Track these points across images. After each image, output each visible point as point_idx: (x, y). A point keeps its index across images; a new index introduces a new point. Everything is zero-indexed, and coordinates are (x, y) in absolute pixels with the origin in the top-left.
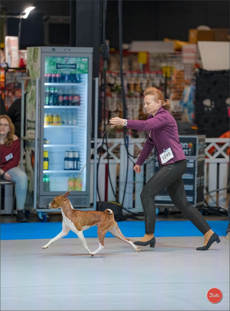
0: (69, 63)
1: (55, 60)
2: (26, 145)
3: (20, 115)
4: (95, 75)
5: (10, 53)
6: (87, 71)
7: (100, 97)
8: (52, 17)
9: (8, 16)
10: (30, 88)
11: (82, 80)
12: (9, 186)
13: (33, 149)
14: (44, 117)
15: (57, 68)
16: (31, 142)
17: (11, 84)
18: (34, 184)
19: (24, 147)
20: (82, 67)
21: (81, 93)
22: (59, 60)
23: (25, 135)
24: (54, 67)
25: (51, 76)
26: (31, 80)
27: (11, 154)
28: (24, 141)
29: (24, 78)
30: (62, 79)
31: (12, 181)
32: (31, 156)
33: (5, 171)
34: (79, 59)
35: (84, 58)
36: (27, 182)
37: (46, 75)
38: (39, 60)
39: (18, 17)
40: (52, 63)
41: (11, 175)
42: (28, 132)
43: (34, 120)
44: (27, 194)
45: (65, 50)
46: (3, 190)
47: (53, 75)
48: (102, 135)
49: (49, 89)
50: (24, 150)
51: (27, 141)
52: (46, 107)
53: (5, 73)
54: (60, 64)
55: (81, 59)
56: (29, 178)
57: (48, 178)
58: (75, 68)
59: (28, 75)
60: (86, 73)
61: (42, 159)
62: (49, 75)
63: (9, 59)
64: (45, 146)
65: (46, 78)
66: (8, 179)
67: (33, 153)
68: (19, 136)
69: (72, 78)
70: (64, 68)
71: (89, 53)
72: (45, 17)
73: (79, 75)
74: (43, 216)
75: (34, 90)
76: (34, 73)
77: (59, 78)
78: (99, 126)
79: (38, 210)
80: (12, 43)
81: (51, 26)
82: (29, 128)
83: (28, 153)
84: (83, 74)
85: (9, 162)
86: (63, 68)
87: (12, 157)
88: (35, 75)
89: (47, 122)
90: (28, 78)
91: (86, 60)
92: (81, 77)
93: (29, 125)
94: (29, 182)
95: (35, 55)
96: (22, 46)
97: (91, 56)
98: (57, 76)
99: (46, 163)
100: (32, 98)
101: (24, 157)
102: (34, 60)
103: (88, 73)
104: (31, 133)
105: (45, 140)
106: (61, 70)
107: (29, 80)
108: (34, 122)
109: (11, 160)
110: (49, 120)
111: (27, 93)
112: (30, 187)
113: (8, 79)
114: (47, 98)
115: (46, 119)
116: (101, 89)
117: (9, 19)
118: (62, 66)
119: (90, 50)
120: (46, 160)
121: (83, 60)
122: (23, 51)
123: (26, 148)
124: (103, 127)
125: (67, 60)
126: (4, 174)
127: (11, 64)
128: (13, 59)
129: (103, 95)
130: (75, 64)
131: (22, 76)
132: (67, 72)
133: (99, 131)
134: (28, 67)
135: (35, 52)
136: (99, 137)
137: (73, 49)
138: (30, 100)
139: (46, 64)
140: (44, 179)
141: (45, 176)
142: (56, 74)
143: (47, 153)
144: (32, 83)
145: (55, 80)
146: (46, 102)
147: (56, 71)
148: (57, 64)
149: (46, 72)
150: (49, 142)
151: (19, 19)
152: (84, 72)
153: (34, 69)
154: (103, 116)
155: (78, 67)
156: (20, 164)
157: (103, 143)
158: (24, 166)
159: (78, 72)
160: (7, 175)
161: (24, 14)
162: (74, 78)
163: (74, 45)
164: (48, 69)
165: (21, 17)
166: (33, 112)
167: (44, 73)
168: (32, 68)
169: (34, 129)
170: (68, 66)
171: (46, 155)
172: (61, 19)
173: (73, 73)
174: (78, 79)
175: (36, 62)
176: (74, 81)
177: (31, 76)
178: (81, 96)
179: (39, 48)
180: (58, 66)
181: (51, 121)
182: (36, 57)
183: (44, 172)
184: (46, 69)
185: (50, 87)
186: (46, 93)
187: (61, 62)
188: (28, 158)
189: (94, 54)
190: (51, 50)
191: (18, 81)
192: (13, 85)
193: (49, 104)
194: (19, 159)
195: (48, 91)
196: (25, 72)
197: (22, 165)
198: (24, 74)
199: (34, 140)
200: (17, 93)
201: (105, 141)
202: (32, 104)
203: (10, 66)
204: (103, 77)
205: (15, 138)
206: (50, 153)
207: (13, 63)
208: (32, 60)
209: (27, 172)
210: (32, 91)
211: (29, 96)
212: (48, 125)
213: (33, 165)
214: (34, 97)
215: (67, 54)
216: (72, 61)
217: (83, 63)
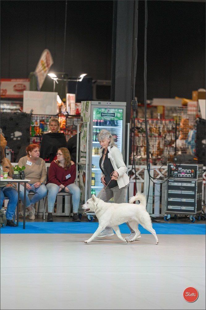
0: (110, 112)
1: (100, 110)
2: (80, 168)
3: (76, 148)
4: (127, 121)
5: (69, 105)
6: (122, 118)
7: (131, 136)
8: (99, 81)
9: (69, 80)
10: (83, 129)
11: (118, 124)
12: (68, 196)
13: (85, 171)
14: (92, 149)
15: (102, 116)
16: (83, 166)
17: (70, 126)
18: (85, 195)
19: (79, 170)
20: (119, 115)
21: (118, 133)
22: (103, 110)
23: (79, 161)
24: (100, 115)
25: (98, 121)
26: (84, 124)
27: (70, 175)
28: (79, 165)
29: (79, 122)
30: (105, 123)
31: (70, 193)
32: (83, 176)
33: (65, 186)
34: (116, 110)
35: (120, 109)
36: (80, 194)
37: (94, 121)
38: (89, 110)
39: (76, 80)
40: (98, 112)
41: (69, 189)
42: (81, 159)
43: (85, 151)
44: (80, 202)
45: (107, 103)
46: (64, 199)
47: (99, 121)
48: (132, 162)
49: (96, 131)
50: (78, 172)
51: (81, 165)
52: (93, 142)
53: (66, 119)
54: (104, 113)
55: (118, 110)
56: (81, 191)
57: (94, 191)
58: (114, 116)
59: (82, 120)
60: (121, 119)
61: (91, 178)
62: (96, 121)
63: (69, 109)
64: (93, 169)
65: (94, 122)
66: (68, 192)
67: (84, 174)
68: (75, 162)
69: (112, 123)
70: (107, 116)
71: (124, 106)
72: (93, 81)
73: (117, 121)
74: (91, 218)
75: (86, 131)
76: (86, 119)
77: (103, 122)
78: (130, 156)
79: (88, 214)
80: (71, 98)
81: (98, 87)
82: (82, 157)
83: (81, 174)
84: (119, 120)
85: (68, 180)
86: (105, 116)
87: (70, 176)
88: (86, 120)
89: (95, 153)
90: (82, 122)
91: (122, 110)
92: (118, 122)
93: (82, 154)
94: (81, 194)
95: (87, 106)
96: (78, 100)
97: (125, 108)
98: (102, 121)
99: (93, 181)
100: (84, 136)
101: (78, 176)
102: (86, 110)
103: (123, 120)
104: (83, 160)
105: (93, 165)
106: (104, 117)
107: (83, 124)
108: (86, 153)
109: (69, 178)
110: (95, 151)
111: (81, 132)
112: (82, 197)
113: (68, 123)
114: (95, 136)
115: (93, 151)
116: (131, 131)
117: (69, 82)
118: (105, 115)
119: (125, 104)
120: (93, 179)
121: (119, 110)
122: (78, 104)
123: (80, 170)
124: (132, 157)
125: (109, 111)
126: (64, 188)
127: (70, 113)
128: (72, 109)
129: (133, 135)
130: (114, 114)
131: (78, 121)
132: (108, 118)
133: (130, 159)
134: (82, 115)
135: (86, 105)
136: (130, 164)
137: (113, 103)
138: (83, 137)
139: (94, 113)
140: (92, 192)
141: (92, 190)
142: (101, 120)
143: (94, 174)
144: (85, 126)
145: (100, 124)
146: (94, 139)
147: (101, 118)
148: (102, 113)
149: (94, 118)
150: (95, 167)
151: (76, 82)
152: (120, 119)
153: (86, 116)
154: (133, 150)
155: (116, 116)
156: (76, 182)
157: (133, 168)
158: (78, 183)
159: (116, 119)
160: (67, 189)
161: (80, 78)
162: (113, 123)
163: (113, 100)
164: (95, 117)
165: (78, 80)
166: (84, 146)
167: (93, 119)
168: (84, 116)
169: (85, 157)
170: (109, 115)
171: (93, 176)
172: (105, 82)
173: (113, 119)
174: (116, 124)
175: (87, 111)
176: (113, 125)
177: (84, 121)
178: (118, 135)
179: (90, 102)
180: (102, 114)
181: (97, 152)
182: (87, 108)
183: (92, 187)
184: (94, 116)
185: (96, 129)
186: (94, 133)
187: (104, 112)
188: (81, 177)
189: (127, 106)
190: (98, 104)
191: (75, 124)
192: (71, 127)
193: (96, 141)
194: (75, 178)
195: (95, 131)
196: (80, 118)
197: (77, 182)
198: (79, 120)
199: (85, 165)
200: (74, 132)
201: (134, 167)
202: (84, 140)
203: (69, 114)
204: (133, 122)
205: (73, 163)
206: (96, 174)
207: (71, 112)
208: (85, 110)
209: (80, 187)
210: (85, 131)
211: (82, 134)
212: (95, 155)
213: (84, 182)
214: (86, 135)
215: (109, 107)
216: (112, 111)
217: (119, 113)
